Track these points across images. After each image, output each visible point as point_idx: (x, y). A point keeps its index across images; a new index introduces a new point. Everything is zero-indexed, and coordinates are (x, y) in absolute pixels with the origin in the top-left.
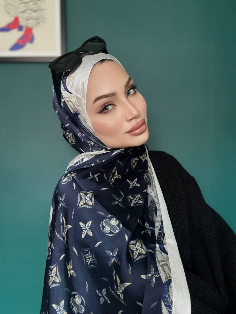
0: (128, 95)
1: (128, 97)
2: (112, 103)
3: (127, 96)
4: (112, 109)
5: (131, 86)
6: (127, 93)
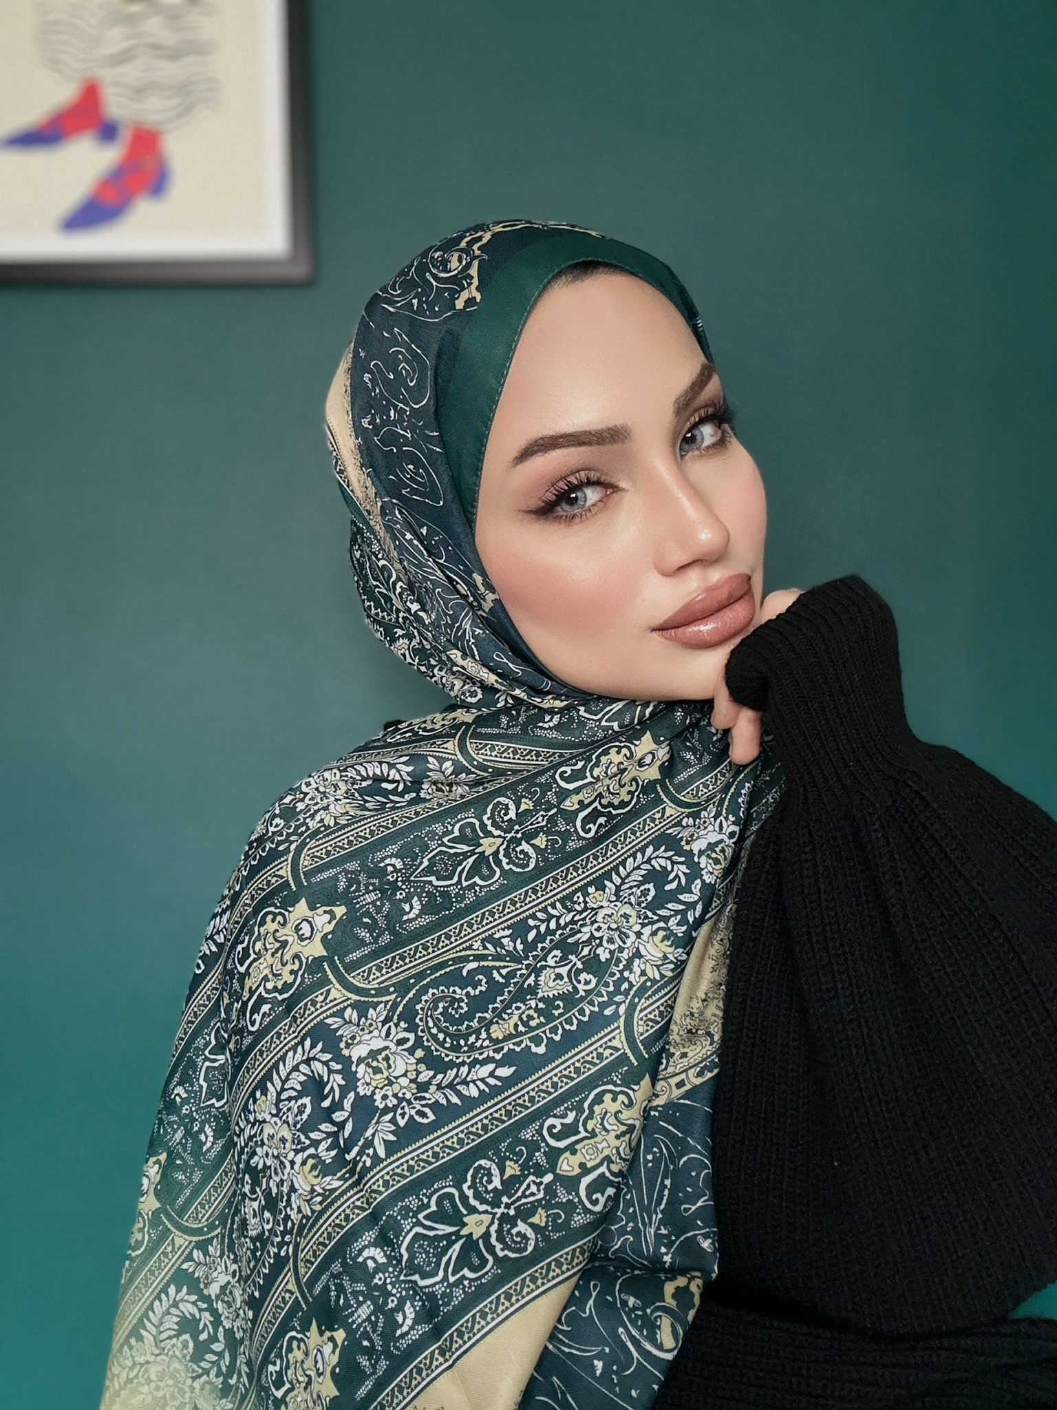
0: (687, 447)
1: (687, 457)
2: (607, 474)
3: (681, 449)
4: (600, 504)
5: (706, 406)
6: (681, 437)
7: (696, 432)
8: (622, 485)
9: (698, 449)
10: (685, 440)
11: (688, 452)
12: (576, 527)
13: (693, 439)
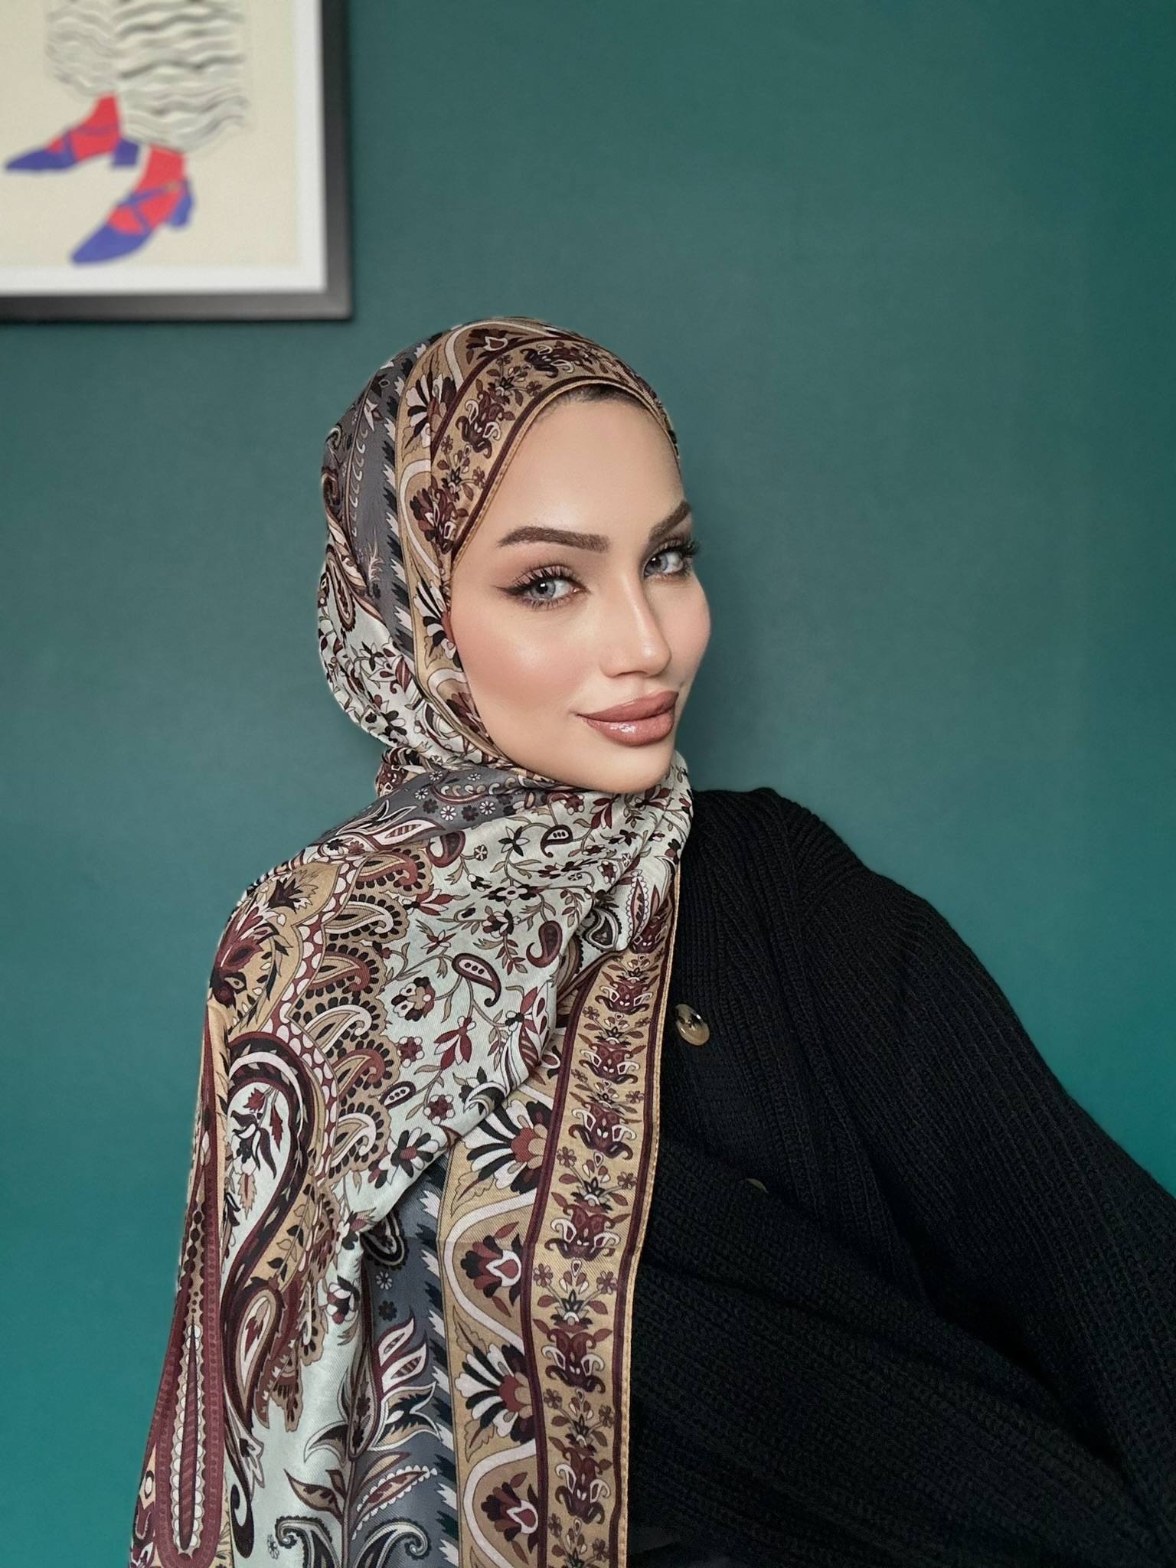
1: (649, 578)
3: (646, 570)
4: (568, 599)
5: (676, 538)
6: (648, 560)
7: (661, 558)
8: (590, 587)
9: (661, 574)
10: (651, 563)
11: (651, 574)
12: (542, 613)
13: (658, 563)
